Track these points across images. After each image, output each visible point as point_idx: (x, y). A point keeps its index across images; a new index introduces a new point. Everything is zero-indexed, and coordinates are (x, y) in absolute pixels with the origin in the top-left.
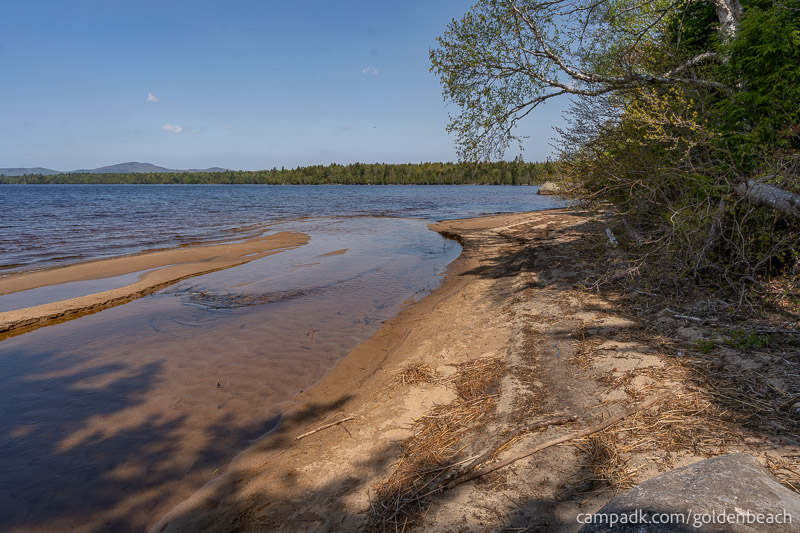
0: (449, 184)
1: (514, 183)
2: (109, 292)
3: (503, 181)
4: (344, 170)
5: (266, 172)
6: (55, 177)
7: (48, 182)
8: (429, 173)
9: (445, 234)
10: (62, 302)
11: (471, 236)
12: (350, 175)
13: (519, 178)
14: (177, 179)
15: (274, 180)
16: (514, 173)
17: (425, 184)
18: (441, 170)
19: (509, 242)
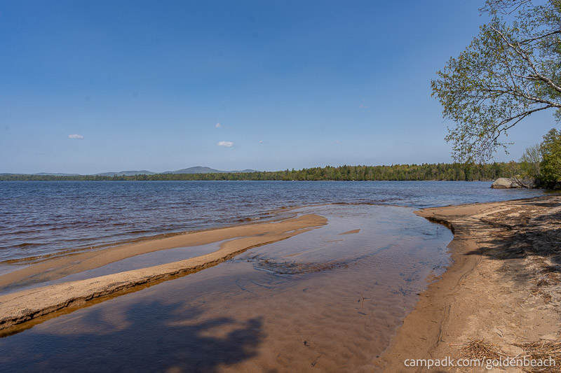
0: (414, 180)
1: (467, 180)
2: (204, 257)
3: (458, 178)
4: (336, 171)
5: (281, 172)
6: (153, 176)
7: (148, 180)
8: (398, 172)
9: (432, 220)
10: (176, 263)
11: (456, 222)
12: (339, 174)
13: (471, 176)
14: (224, 177)
15: (287, 178)
16: (466, 171)
17: (396, 180)
18: (408, 170)
19: (495, 227)
